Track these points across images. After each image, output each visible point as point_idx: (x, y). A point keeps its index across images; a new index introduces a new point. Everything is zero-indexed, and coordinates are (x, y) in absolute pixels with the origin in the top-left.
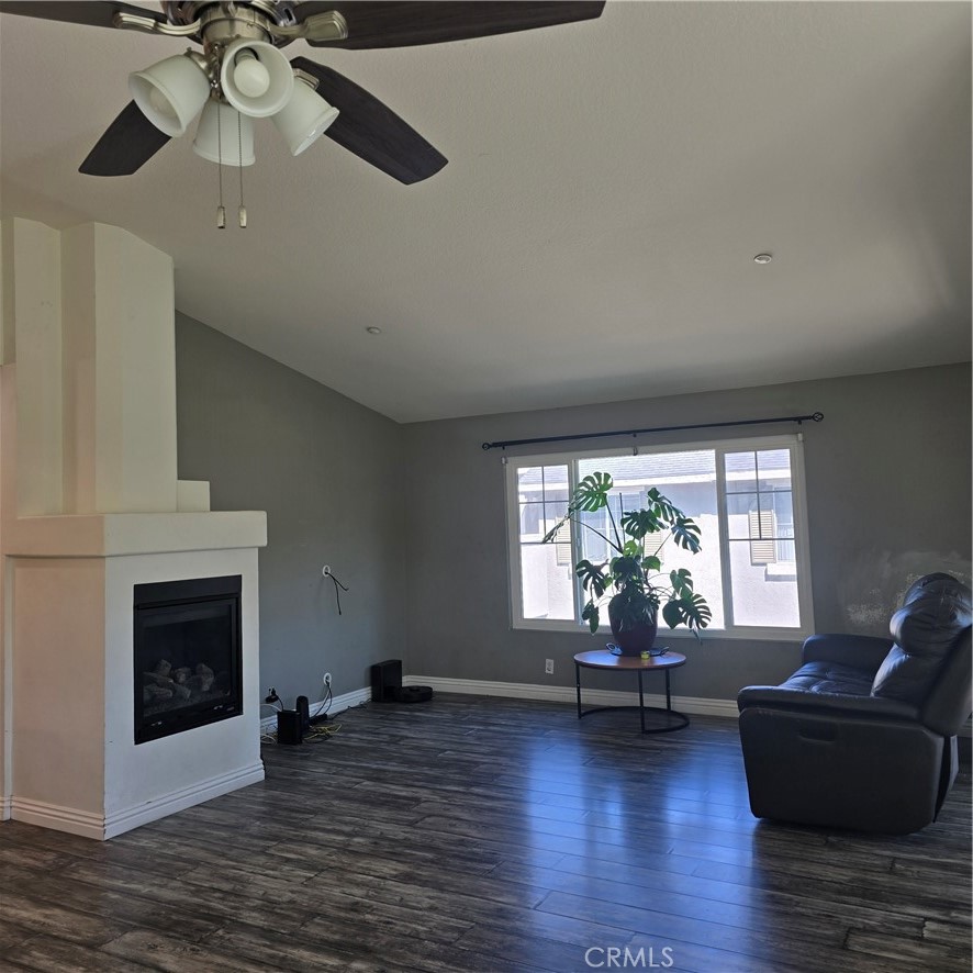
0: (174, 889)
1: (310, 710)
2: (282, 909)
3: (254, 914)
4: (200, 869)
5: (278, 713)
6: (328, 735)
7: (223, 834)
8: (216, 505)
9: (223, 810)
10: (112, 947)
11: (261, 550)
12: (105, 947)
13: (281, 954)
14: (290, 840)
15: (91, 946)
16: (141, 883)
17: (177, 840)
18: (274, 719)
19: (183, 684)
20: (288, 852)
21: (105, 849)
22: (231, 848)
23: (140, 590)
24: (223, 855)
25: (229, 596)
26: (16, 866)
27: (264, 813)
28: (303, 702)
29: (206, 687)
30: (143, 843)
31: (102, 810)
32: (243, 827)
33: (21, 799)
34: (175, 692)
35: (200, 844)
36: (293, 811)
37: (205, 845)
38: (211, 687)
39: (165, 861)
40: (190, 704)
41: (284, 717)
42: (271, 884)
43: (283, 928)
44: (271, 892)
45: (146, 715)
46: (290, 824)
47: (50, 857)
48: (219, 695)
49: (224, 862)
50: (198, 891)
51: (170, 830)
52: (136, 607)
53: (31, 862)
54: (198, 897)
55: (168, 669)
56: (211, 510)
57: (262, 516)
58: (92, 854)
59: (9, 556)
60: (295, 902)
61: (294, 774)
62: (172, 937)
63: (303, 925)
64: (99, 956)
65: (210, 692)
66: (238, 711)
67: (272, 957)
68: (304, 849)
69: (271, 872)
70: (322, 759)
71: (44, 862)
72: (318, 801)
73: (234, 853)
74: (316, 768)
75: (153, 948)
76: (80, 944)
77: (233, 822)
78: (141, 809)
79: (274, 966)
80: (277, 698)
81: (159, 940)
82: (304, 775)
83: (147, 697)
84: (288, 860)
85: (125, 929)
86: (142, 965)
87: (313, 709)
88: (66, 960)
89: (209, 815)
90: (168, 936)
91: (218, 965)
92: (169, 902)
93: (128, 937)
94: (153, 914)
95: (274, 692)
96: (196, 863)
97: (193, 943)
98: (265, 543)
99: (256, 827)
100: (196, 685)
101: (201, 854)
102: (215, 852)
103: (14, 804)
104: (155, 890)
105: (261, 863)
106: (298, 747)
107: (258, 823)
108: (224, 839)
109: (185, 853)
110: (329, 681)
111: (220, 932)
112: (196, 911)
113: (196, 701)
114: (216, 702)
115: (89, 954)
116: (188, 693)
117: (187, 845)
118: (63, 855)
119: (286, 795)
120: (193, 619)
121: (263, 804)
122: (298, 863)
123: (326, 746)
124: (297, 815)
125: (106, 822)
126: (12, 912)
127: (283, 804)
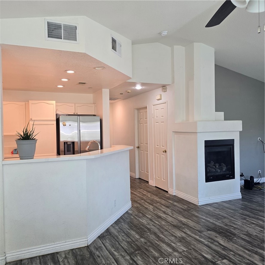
0: (220, 223)
1: (254, 180)
2: (253, 237)
3: (245, 236)
4: (226, 219)
5: (244, 180)
6: (261, 189)
7: (232, 211)
8: (226, 119)
9: (230, 204)
10: (205, 233)
11: (240, 132)
12: (203, 233)
13: (256, 250)
14: (253, 218)
15: (199, 232)
16: (210, 219)
17: (218, 210)
18: (243, 181)
19: (217, 168)
20: (253, 221)
21: (199, 208)
22: (235, 216)
23: (206, 142)
24: (232, 217)
25: (230, 145)
26: (178, 207)
27: (243, 208)
28: (252, 178)
29: (224, 170)
30: (209, 208)
31: (198, 198)
32: (237, 210)
33: (177, 191)
34: (215, 170)
35: (225, 212)
36: (253, 209)
37: (227, 213)
38: (225, 170)
39: (216, 215)
40: (220, 174)
41: (246, 181)
42: (248, 229)
43: (255, 243)
44: (249, 231)
45: (208, 175)
46: (252, 213)
47: (186, 207)
48: (228, 172)
49: (233, 219)
50: (226, 225)
51: (216, 207)
52: (205, 146)
53: (182, 207)
54: (227, 227)
55: (213, 164)
56: (224, 120)
57: (241, 122)
58: (196, 208)
59: (173, 132)
60: (258, 236)
61: (251, 198)
62: (221, 236)
63: (261, 243)
64: (202, 235)
65: (225, 171)
66: (234, 178)
67: (253, 250)
68: (258, 221)
69: (248, 225)
70: (260, 196)
71: (185, 207)
72: (260, 208)
73: (235, 217)
74: (259, 198)
75: (216, 237)
76: (197, 230)
77: (234, 208)
78: (207, 199)
79: (254, 253)
80: (243, 176)
81: (217, 235)
82: (255, 199)
83: (208, 170)
84: (253, 223)
85: (208, 230)
86: (214, 240)
87: (255, 180)
88: (194, 233)
89: (227, 205)
90: (220, 235)
91: (236, 247)
92: (219, 226)
93: (209, 232)
94: (215, 228)
95: (242, 174)
96: (225, 217)
97: (228, 239)
98: (241, 130)
99: (241, 211)
100: (221, 169)
101: (226, 215)
102: (230, 216)
103: (175, 192)
104: (214, 222)
105: (245, 222)
106: (251, 191)
107: (242, 210)
108: (232, 213)
109: (221, 214)
110: (260, 172)
111: (235, 238)
112: (227, 230)
113: (221, 173)
114: (228, 174)
115: (199, 234)
116: (219, 171)
117: (221, 212)
118: (189, 207)
119: (249, 204)
120: (220, 151)
121: (242, 205)
122: (257, 225)
123: (261, 192)
124: (254, 211)
125: (199, 201)
126: (179, 218)
127: (249, 207)
